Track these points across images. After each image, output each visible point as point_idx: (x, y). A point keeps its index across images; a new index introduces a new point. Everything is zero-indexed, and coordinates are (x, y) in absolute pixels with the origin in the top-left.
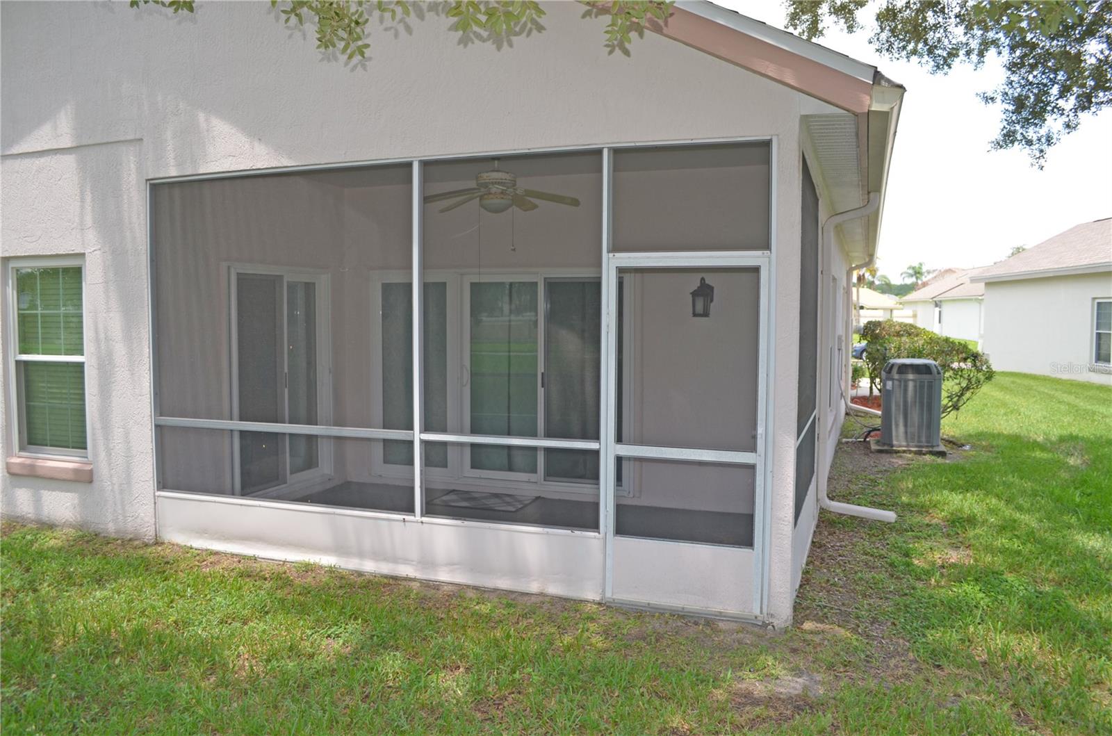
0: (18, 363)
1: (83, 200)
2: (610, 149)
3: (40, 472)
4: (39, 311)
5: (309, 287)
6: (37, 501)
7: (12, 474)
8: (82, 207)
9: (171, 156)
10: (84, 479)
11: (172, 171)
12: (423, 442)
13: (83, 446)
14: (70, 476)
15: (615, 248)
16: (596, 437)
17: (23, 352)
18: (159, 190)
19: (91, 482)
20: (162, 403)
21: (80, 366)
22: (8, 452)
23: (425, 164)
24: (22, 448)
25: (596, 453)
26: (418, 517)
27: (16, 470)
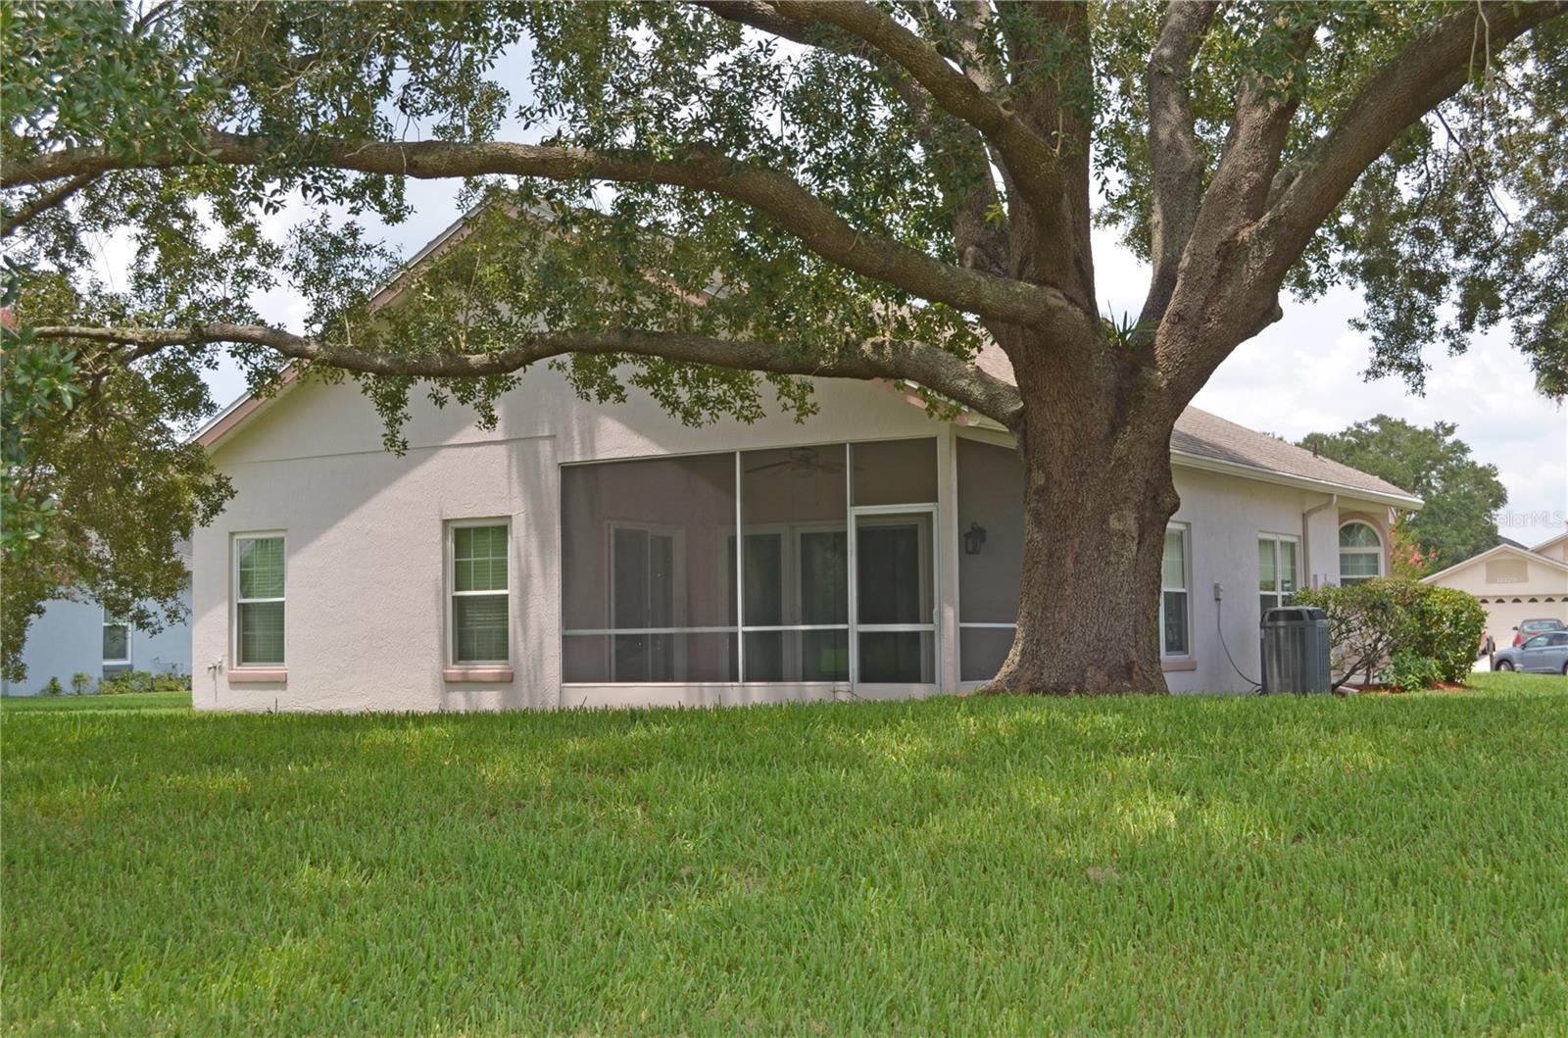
0: (454, 597)
1: (509, 478)
2: (851, 444)
3: (471, 678)
4: (472, 559)
5: (667, 542)
6: (468, 700)
7: (446, 682)
8: (510, 483)
9: (577, 448)
10: (507, 680)
11: (578, 458)
12: (743, 632)
13: (506, 657)
14: (497, 679)
15: (857, 502)
16: (846, 622)
17: (457, 590)
18: (567, 471)
19: (512, 681)
20: (568, 619)
21: (506, 597)
22: (445, 665)
23: (743, 453)
24: (454, 663)
25: (846, 631)
26: (741, 683)
27: (449, 679)
